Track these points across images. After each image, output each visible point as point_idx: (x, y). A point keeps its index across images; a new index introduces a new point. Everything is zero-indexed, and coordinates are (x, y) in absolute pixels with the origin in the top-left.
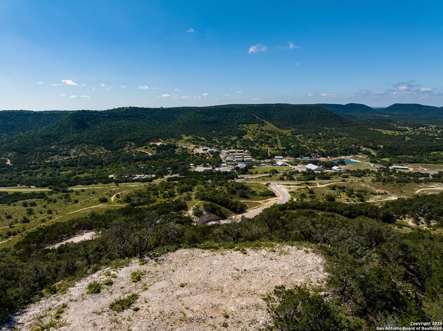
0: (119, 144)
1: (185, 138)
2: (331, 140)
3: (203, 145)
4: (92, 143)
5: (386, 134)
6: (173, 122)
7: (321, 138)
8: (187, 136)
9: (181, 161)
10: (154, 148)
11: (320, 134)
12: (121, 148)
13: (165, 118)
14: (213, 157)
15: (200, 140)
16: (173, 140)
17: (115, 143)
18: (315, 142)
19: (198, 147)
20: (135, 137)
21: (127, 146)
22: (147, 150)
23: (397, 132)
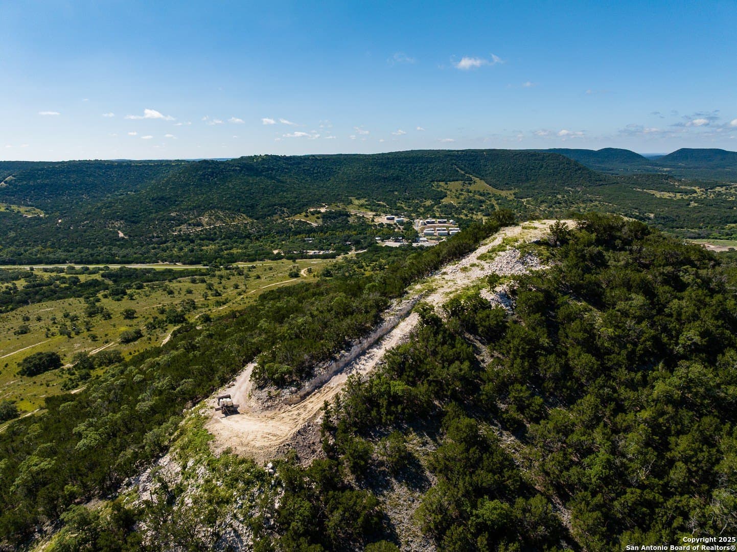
0: (266, 210)
1: (356, 202)
2: (576, 205)
3: (386, 213)
4: (229, 209)
5: (661, 198)
6: (332, 178)
7: (560, 203)
8: (358, 199)
9: (360, 233)
10: (319, 215)
11: (559, 196)
12: (269, 216)
13: (319, 172)
14: (404, 229)
15: (379, 205)
16: (341, 206)
17: (259, 207)
18: (551, 209)
19: (380, 215)
20: (286, 200)
21: (277, 213)
22: (308, 218)
23: (678, 195)
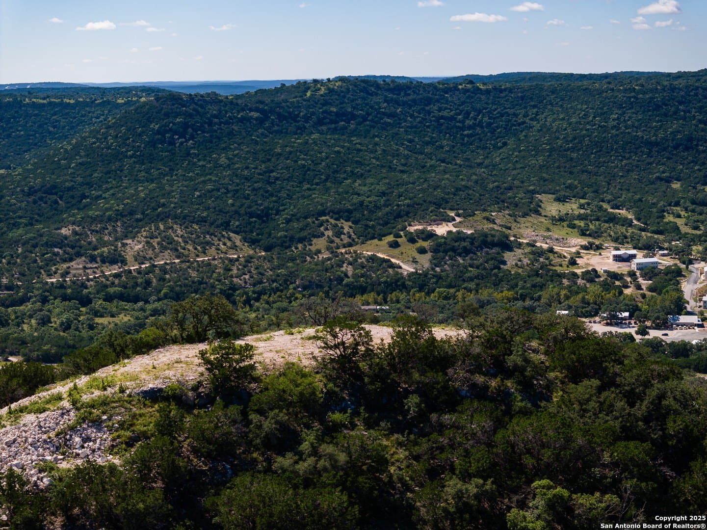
0: (296, 225)
1: (553, 208)
3: (619, 240)
4: (202, 221)
6: (511, 142)
8: (561, 200)
9: (523, 298)
10: (426, 244)
12: (301, 240)
13: (480, 125)
14: (651, 289)
15: (613, 219)
16: (501, 218)
17: (281, 219)
19: (599, 248)
20: (356, 199)
21: (323, 235)
22: (396, 251)
